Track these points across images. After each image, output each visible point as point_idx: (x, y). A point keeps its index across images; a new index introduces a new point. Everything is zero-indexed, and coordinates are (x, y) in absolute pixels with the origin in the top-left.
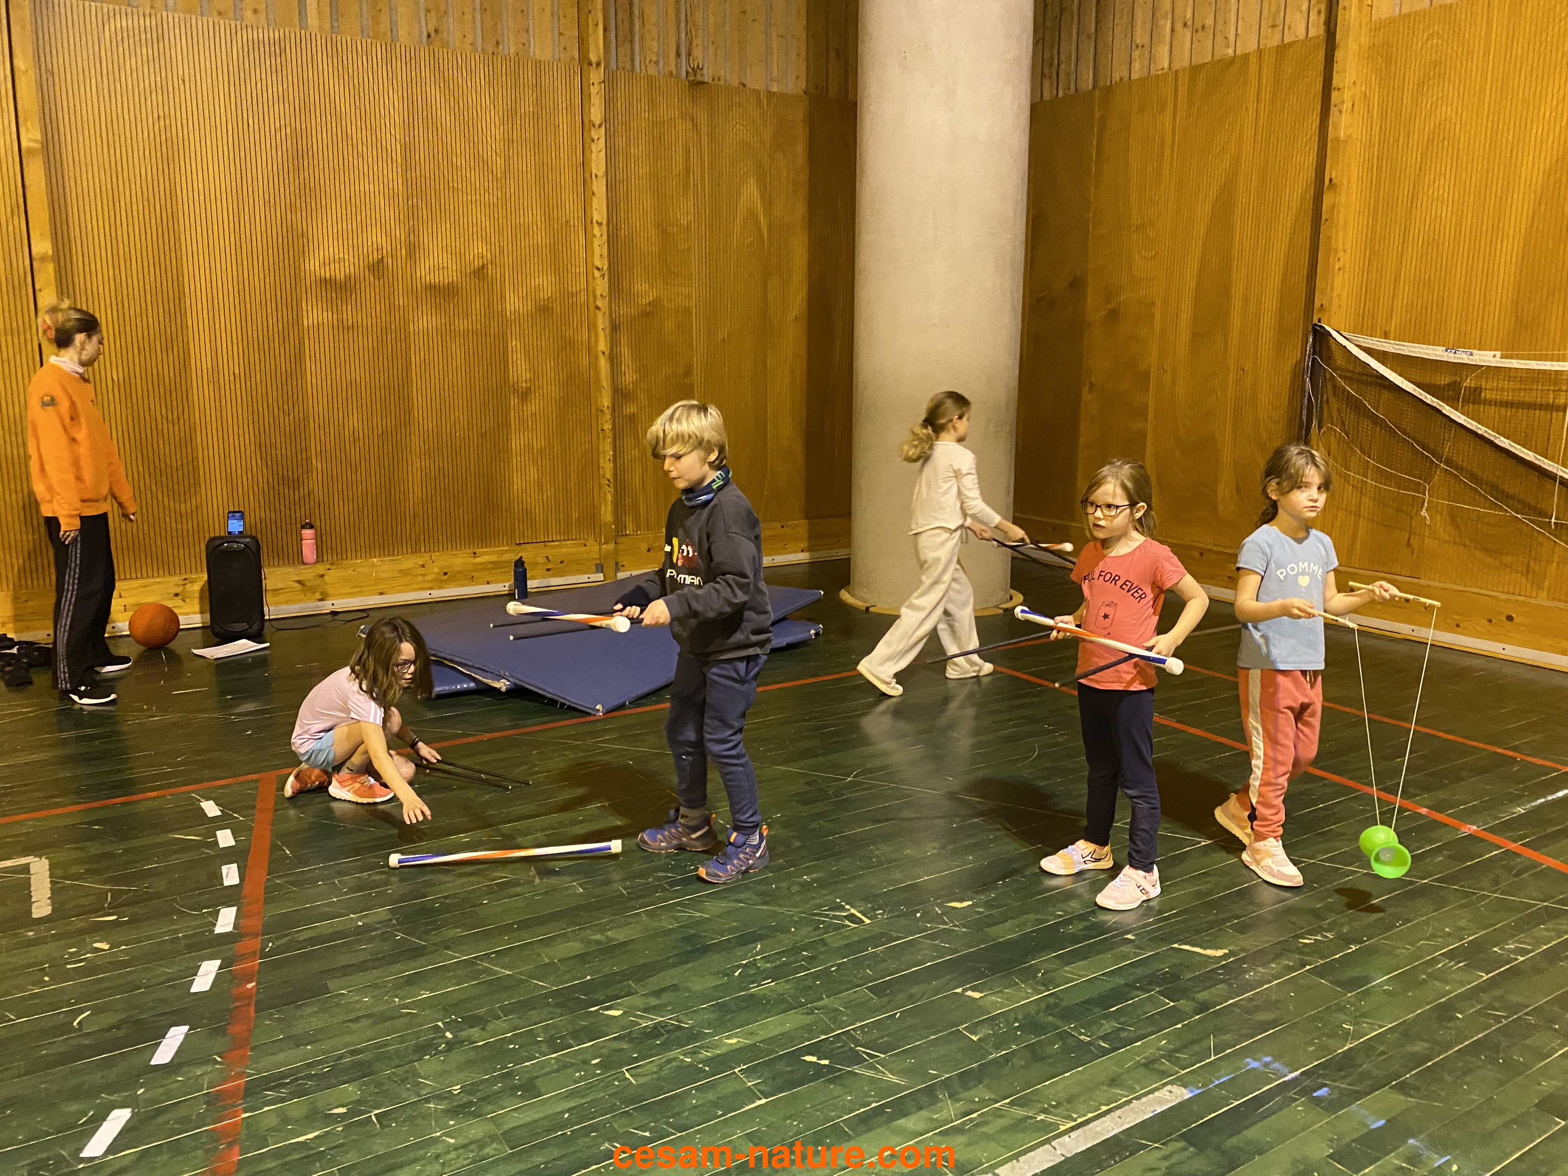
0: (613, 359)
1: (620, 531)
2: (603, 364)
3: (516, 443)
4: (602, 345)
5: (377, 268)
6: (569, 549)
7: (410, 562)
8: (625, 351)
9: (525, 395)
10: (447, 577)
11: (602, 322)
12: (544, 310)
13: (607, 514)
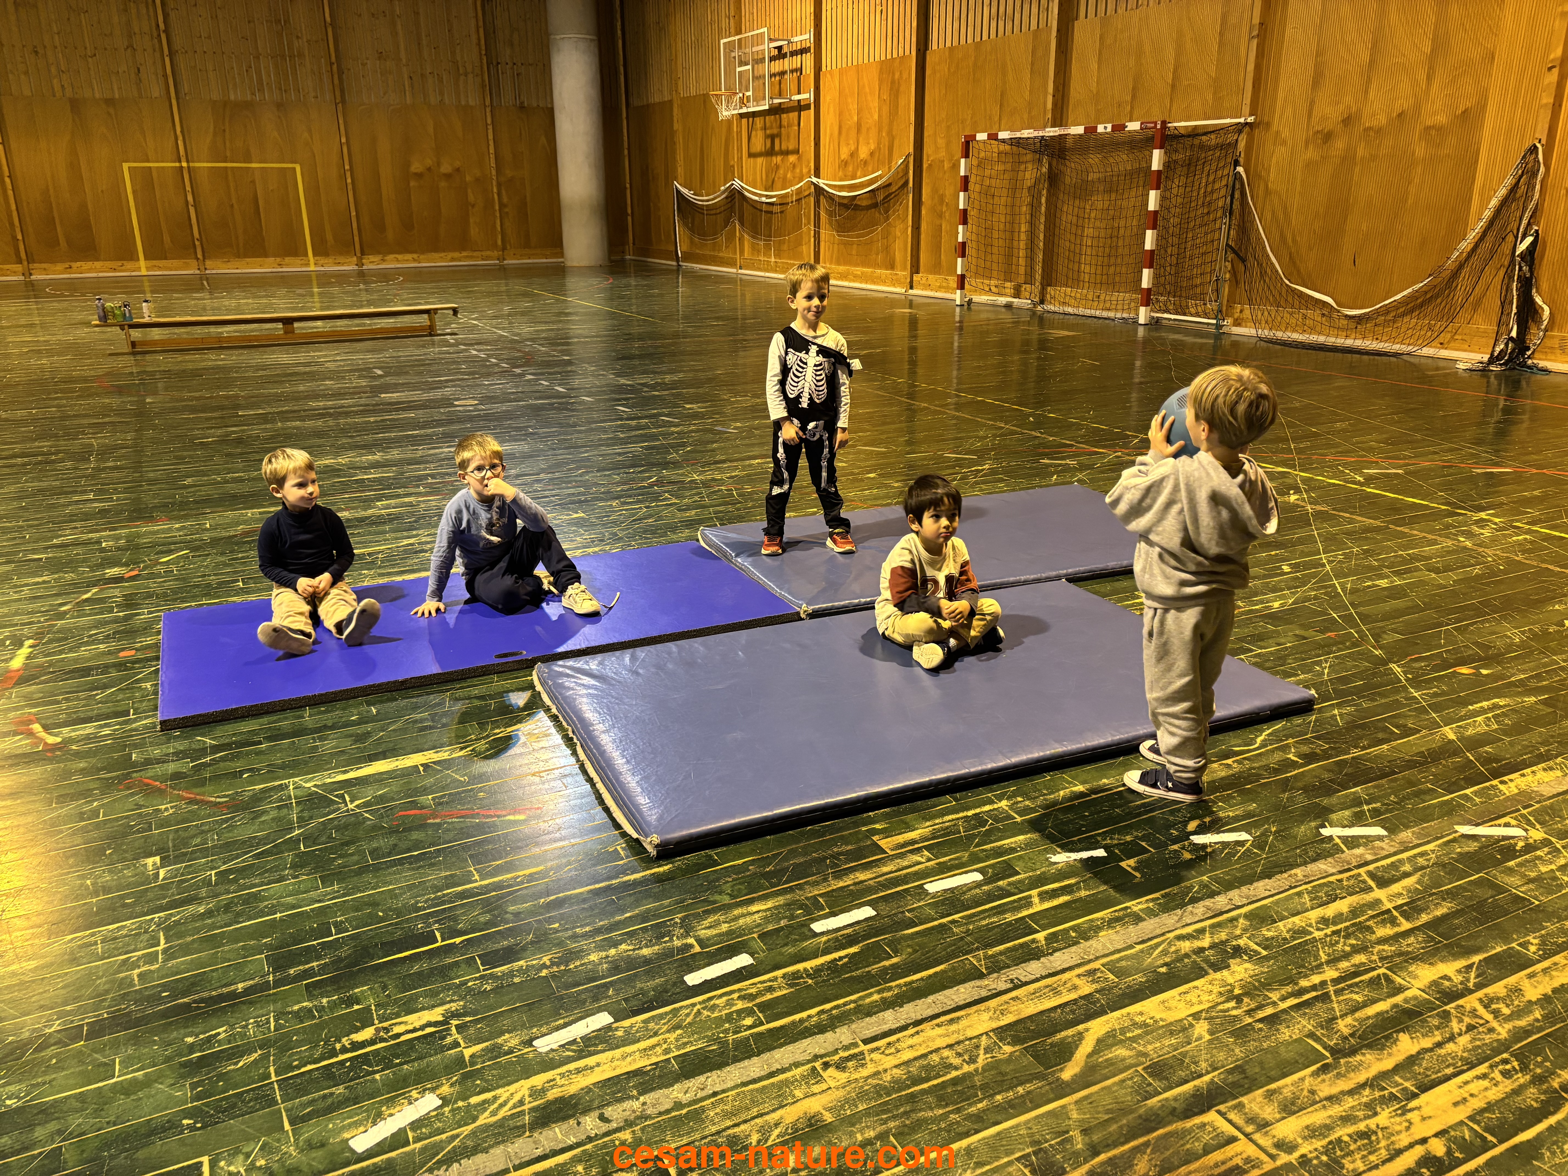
0: (499, 194)
1: (504, 249)
2: (496, 196)
3: (471, 220)
4: (495, 190)
5: (429, 169)
6: (488, 253)
7: (442, 255)
8: (504, 192)
9: (473, 206)
10: (453, 260)
11: (494, 183)
12: (477, 180)
13: (499, 242)
